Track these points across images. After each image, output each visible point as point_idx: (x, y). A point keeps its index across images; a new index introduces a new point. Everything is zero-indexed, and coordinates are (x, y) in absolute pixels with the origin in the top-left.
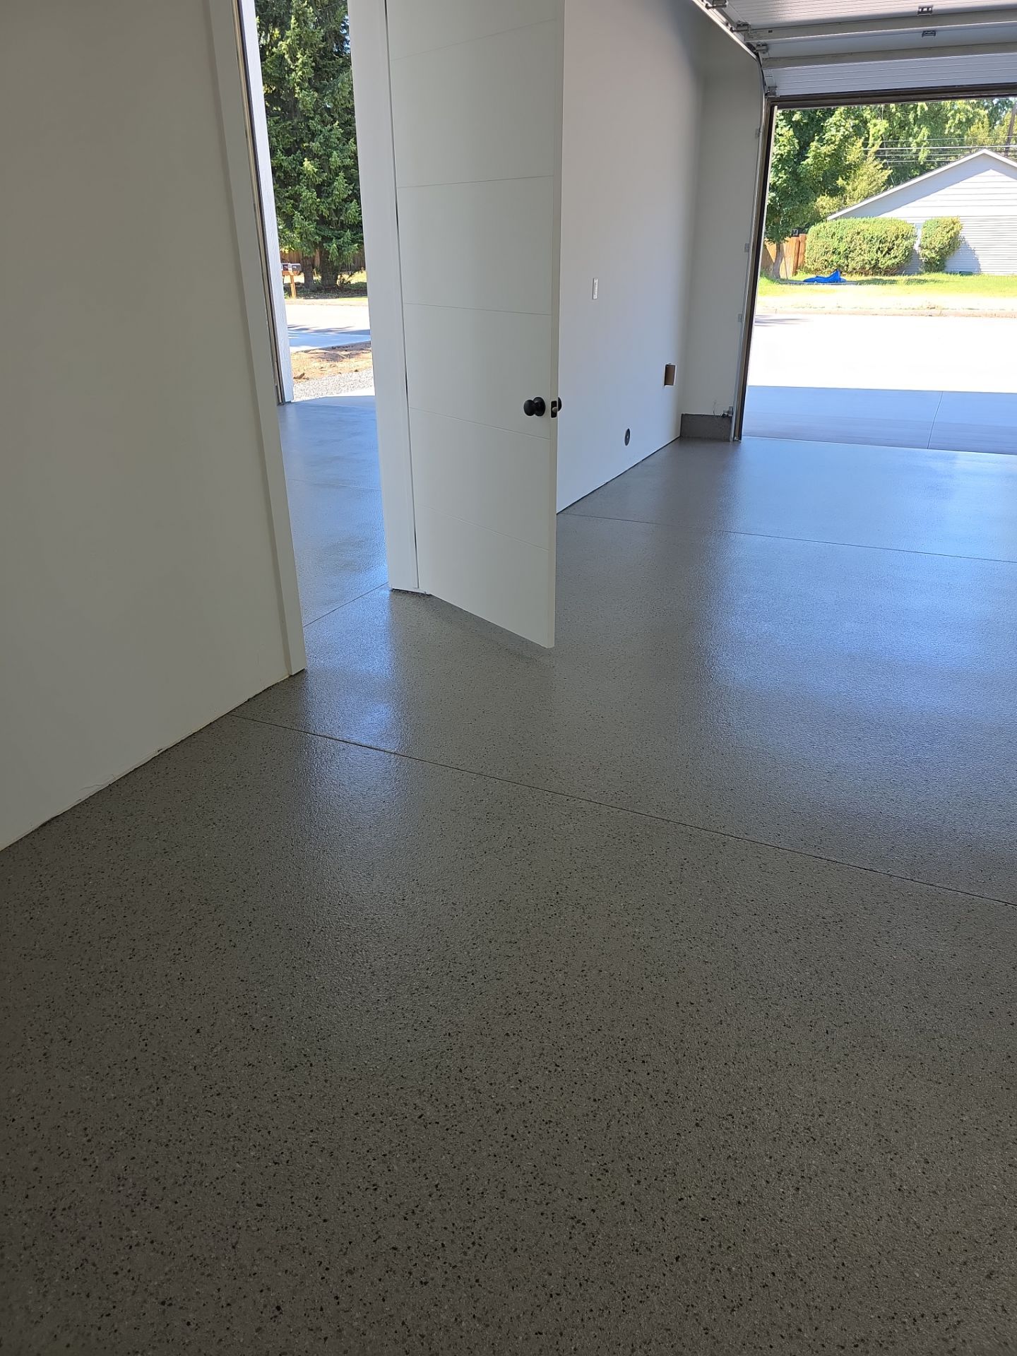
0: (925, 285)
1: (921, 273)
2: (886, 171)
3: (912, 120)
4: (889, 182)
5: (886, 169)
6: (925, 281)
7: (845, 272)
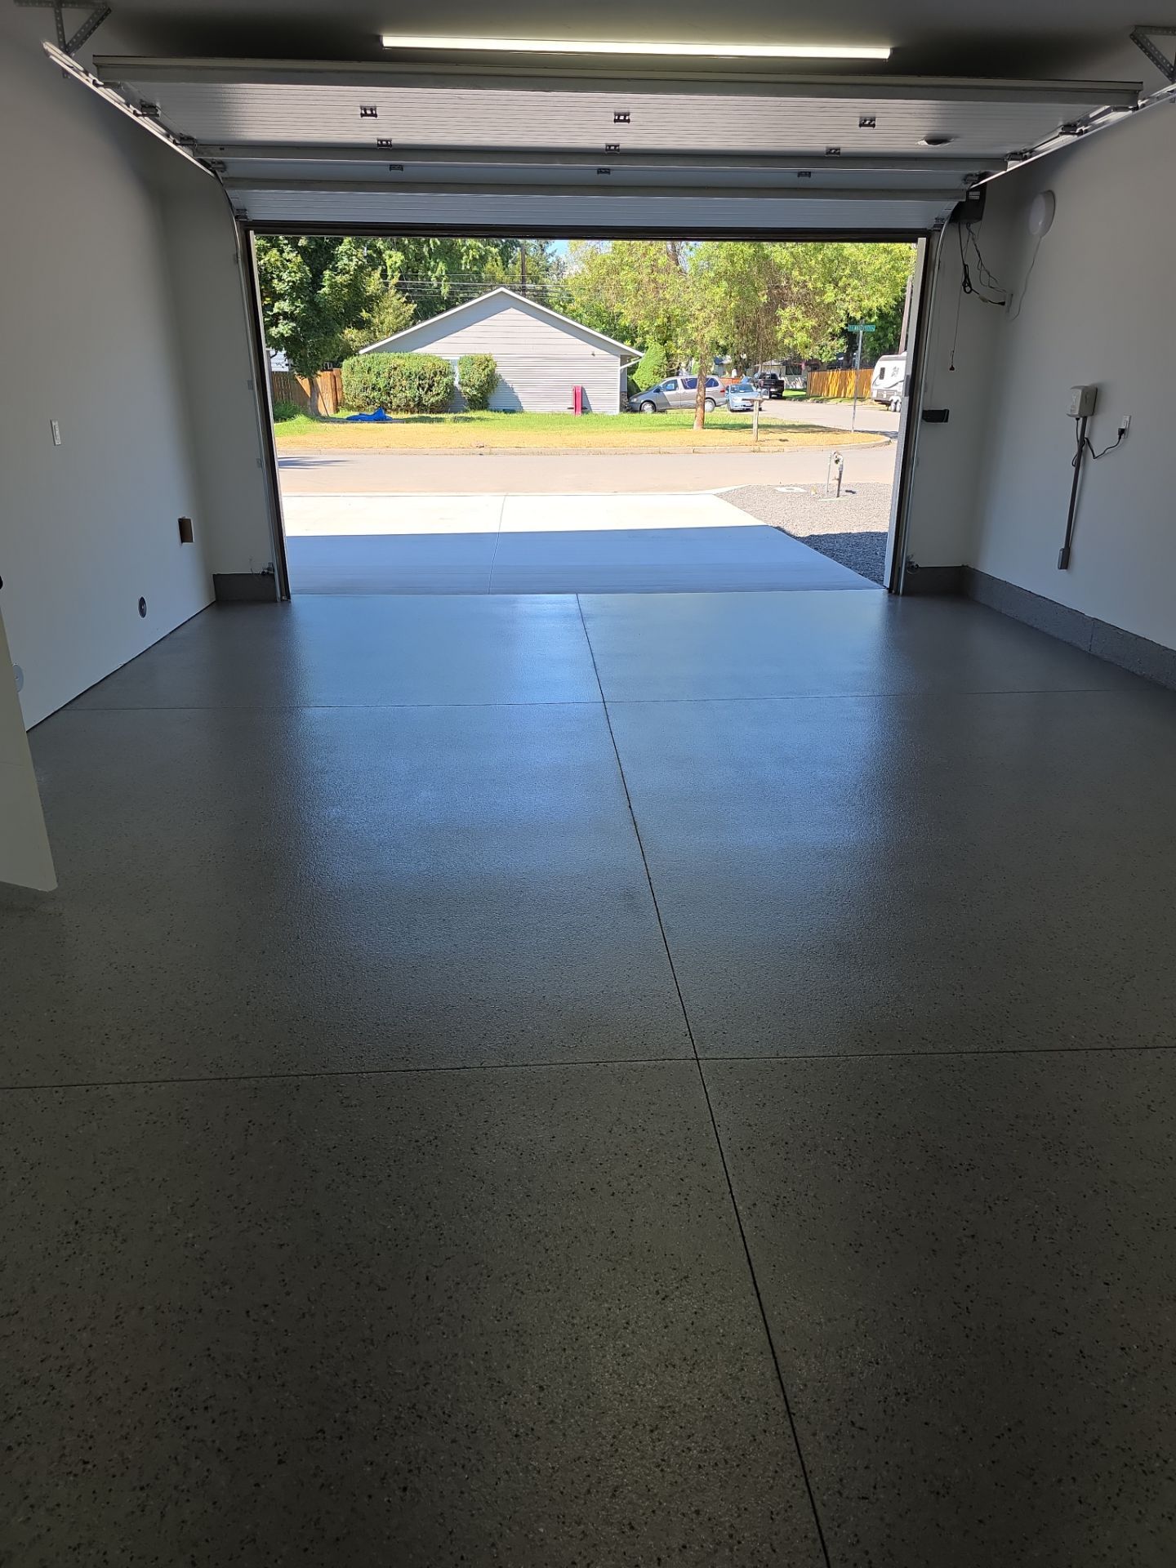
0: (472, 424)
1: (466, 411)
2: (411, 305)
3: (426, 254)
4: (417, 317)
5: (410, 303)
6: (471, 419)
7: (391, 409)
